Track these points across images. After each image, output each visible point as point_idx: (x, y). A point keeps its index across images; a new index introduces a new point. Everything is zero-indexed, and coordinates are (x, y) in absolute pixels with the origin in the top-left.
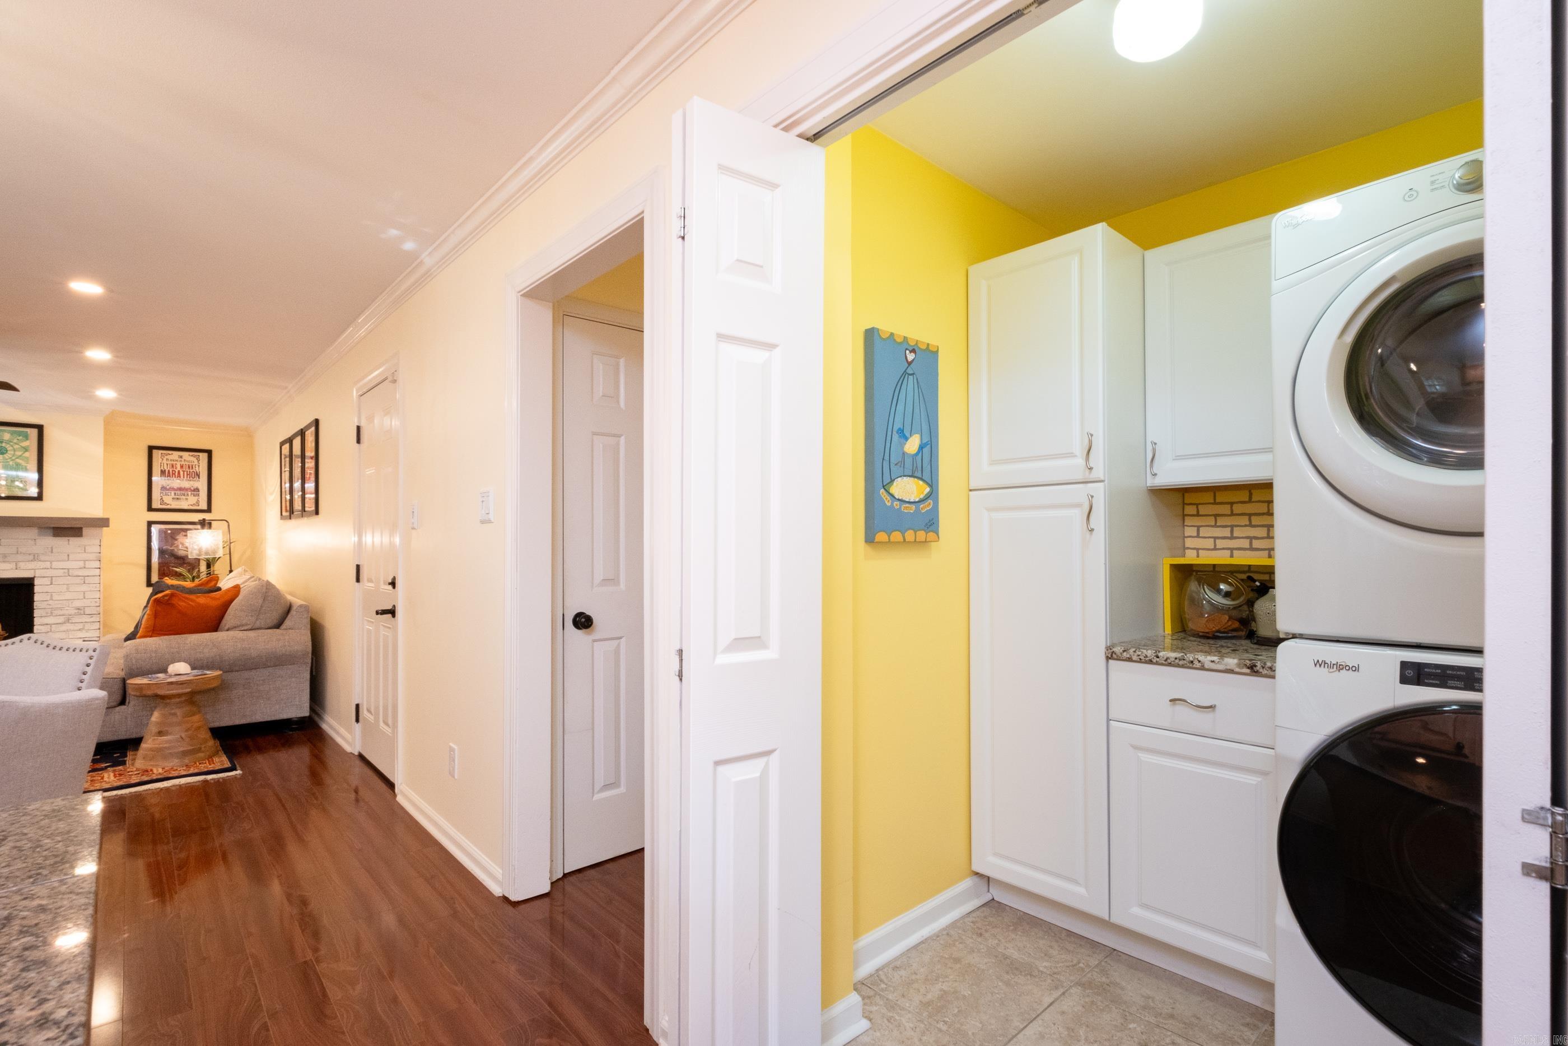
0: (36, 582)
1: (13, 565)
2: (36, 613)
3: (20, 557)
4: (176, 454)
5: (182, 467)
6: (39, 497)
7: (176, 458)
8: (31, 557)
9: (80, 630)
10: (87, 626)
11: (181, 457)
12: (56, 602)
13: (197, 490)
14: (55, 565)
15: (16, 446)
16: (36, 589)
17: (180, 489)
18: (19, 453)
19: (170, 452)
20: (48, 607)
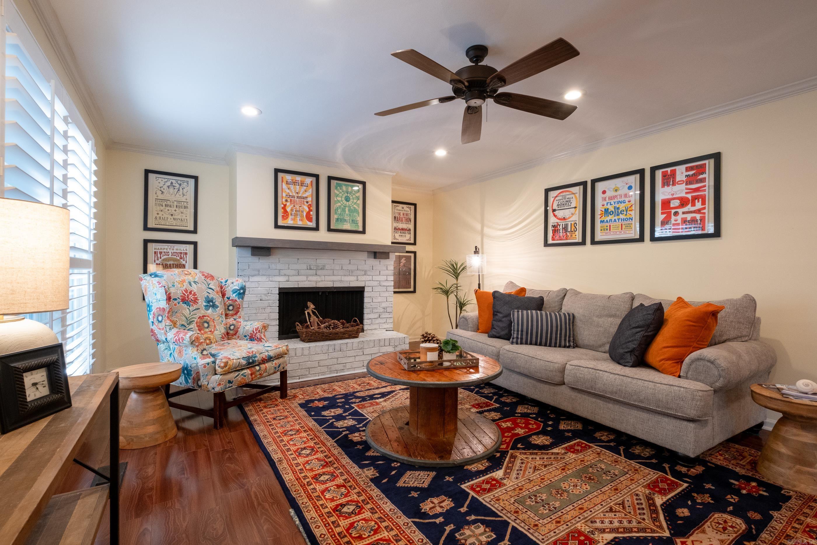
0: (366, 289)
1: (355, 278)
2: (366, 311)
3: (359, 272)
4: (401, 206)
5: (403, 214)
6: (363, 232)
7: (401, 209)
8: (363, 273)
9: (384, 323)
10: (388, 321)
11: (403, 208)
12: (375, 304)
13: (410, 230)
14: (375, 278)
15: (354, 196)
16: (366, 294)
17: (403, 229)
18: (355, 201)
19: (398, 205)
20: (371, 307)
